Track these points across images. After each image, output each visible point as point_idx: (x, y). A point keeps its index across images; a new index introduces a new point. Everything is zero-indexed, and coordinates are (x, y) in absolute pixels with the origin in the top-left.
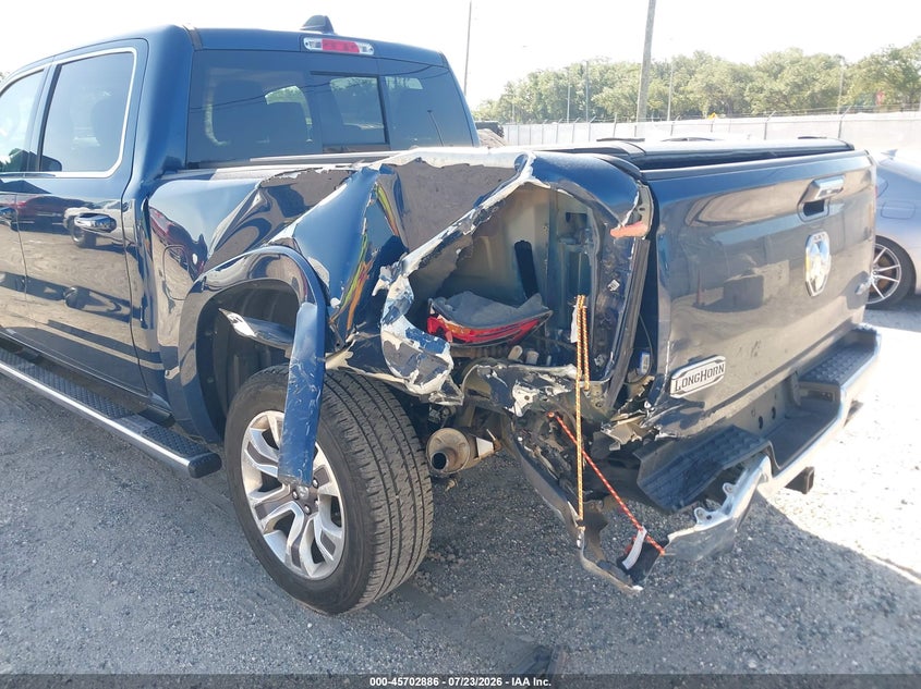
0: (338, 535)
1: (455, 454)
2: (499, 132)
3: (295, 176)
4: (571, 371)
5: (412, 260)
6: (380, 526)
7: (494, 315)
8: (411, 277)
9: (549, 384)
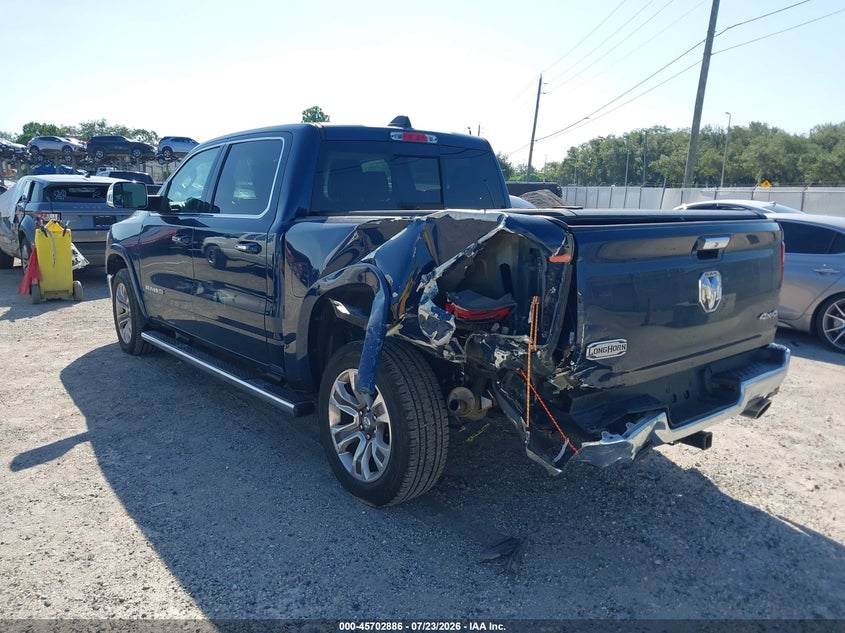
0: (387, 450)
1: (466, 404)
2: (559, 193)
3: (378, 223)
4: (526, 339)
5: (439, 271)
6: (413, 442)
7: (483, 303)
8: (437, 280)
9: (515, 348)
